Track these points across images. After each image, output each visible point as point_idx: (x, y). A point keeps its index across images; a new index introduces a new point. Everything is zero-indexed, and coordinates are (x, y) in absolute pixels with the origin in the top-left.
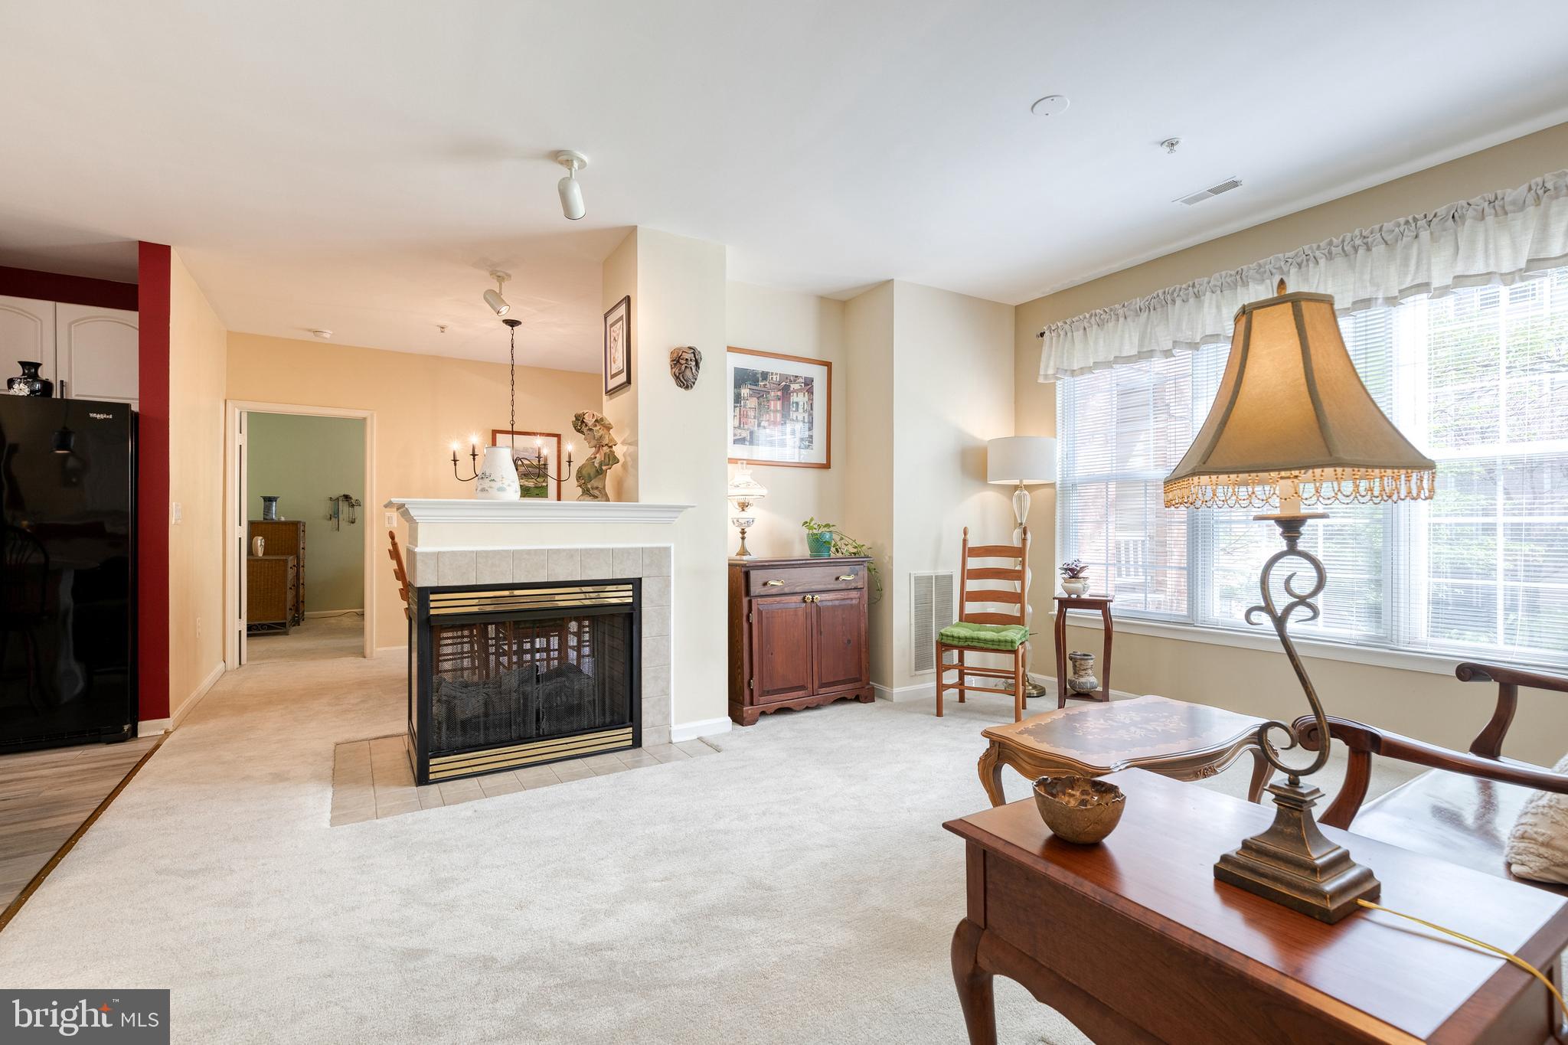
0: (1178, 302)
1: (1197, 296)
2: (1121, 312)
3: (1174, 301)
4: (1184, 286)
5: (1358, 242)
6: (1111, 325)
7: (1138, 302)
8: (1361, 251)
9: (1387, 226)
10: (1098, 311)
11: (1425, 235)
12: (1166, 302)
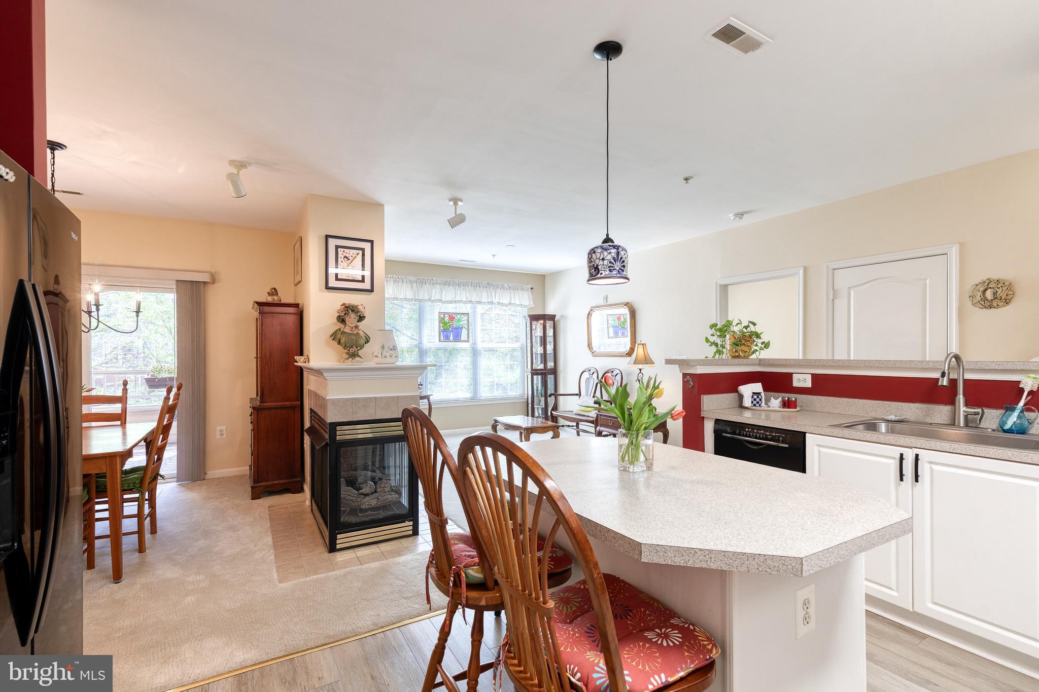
0: (427, 284)
1: (433, 284)
2: (405, 280)
3: (425, 283)
4: (430, 279)
5: (478, 284)
6: (400, 283)
7: (412, 278)
8: (478, 287)
9: (484, 283)
10: (394, 276)
11: (491, 288)
12: (422, 283)
